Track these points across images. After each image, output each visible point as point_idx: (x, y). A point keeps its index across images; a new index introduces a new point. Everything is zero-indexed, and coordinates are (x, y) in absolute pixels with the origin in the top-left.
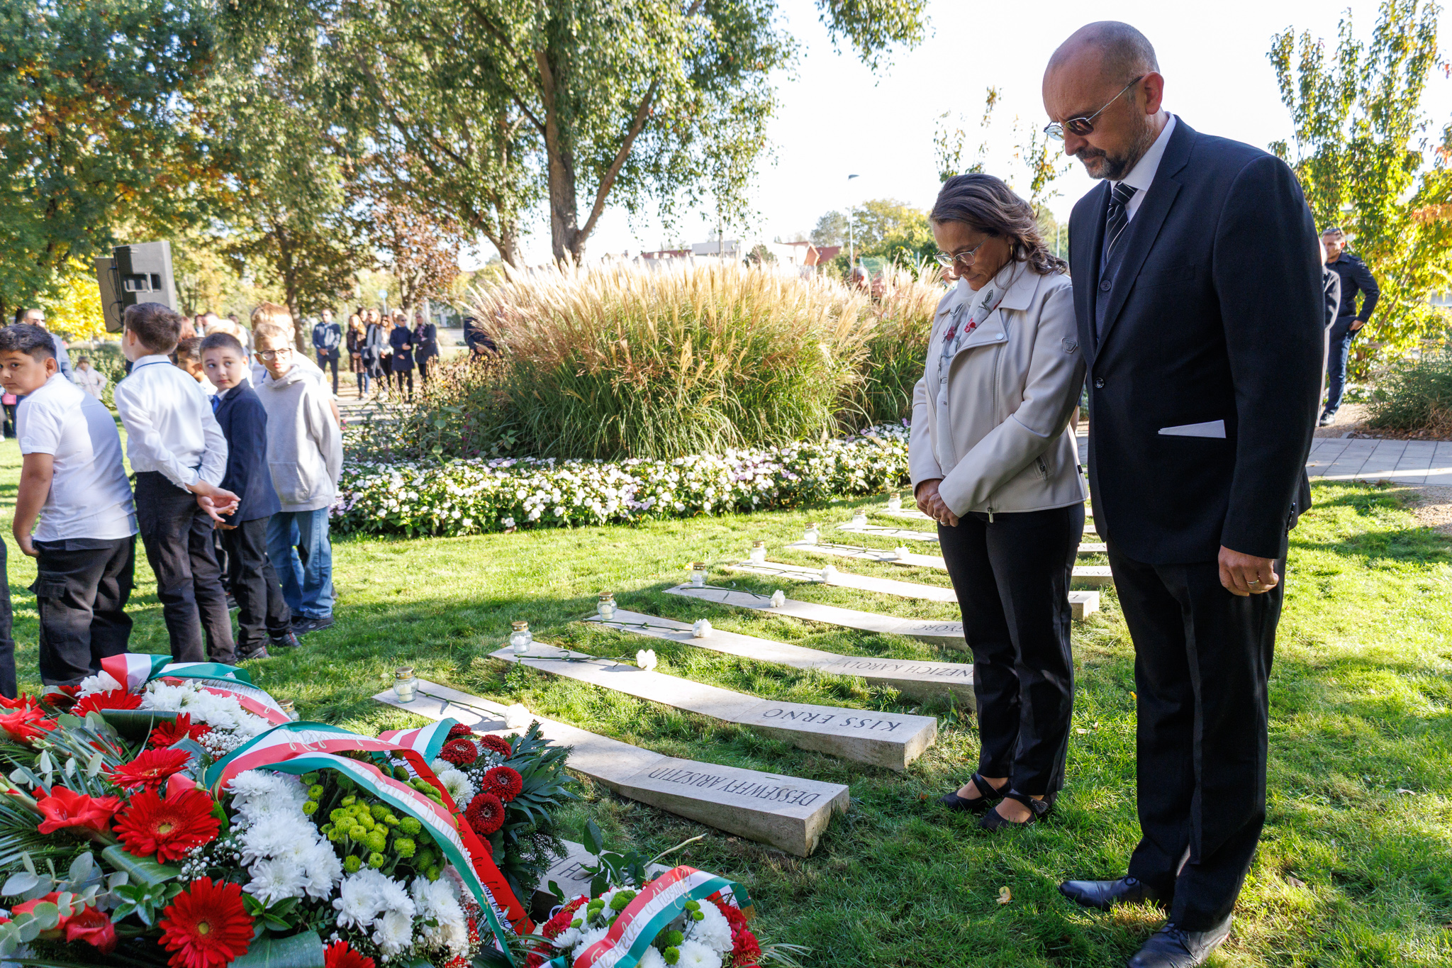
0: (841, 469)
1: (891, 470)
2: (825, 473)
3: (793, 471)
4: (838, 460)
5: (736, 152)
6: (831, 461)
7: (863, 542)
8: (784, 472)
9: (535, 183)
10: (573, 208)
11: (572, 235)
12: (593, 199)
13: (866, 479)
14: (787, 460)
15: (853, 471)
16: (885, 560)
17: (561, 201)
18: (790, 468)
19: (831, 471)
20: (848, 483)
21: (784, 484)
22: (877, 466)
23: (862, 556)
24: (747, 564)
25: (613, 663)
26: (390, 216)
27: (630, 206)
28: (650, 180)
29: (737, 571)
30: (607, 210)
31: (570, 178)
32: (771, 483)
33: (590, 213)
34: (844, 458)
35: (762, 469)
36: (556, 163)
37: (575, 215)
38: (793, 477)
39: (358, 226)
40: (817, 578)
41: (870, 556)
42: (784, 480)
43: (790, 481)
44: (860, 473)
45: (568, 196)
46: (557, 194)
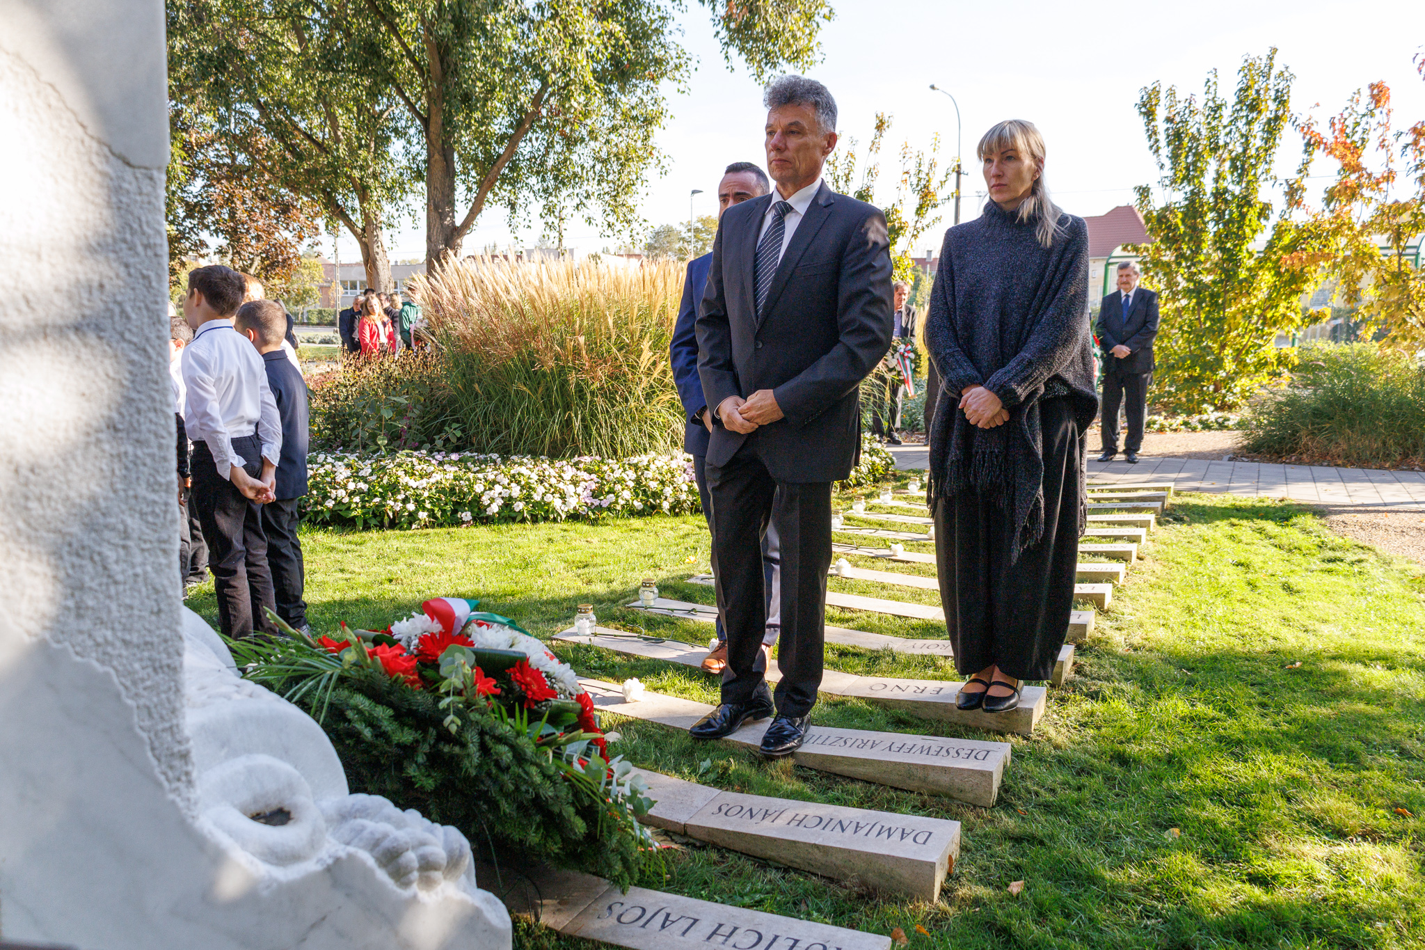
10: (451, 203)
11: (448, 231)
12: (473, 196)
16: (883, 557)
17: (440, 195)
27: (513, 206)
30: (486, 209)
31: (450, 173)
33: (468, 211)
37: (453, 211)
45: (447, 191)
46: (435, 188)
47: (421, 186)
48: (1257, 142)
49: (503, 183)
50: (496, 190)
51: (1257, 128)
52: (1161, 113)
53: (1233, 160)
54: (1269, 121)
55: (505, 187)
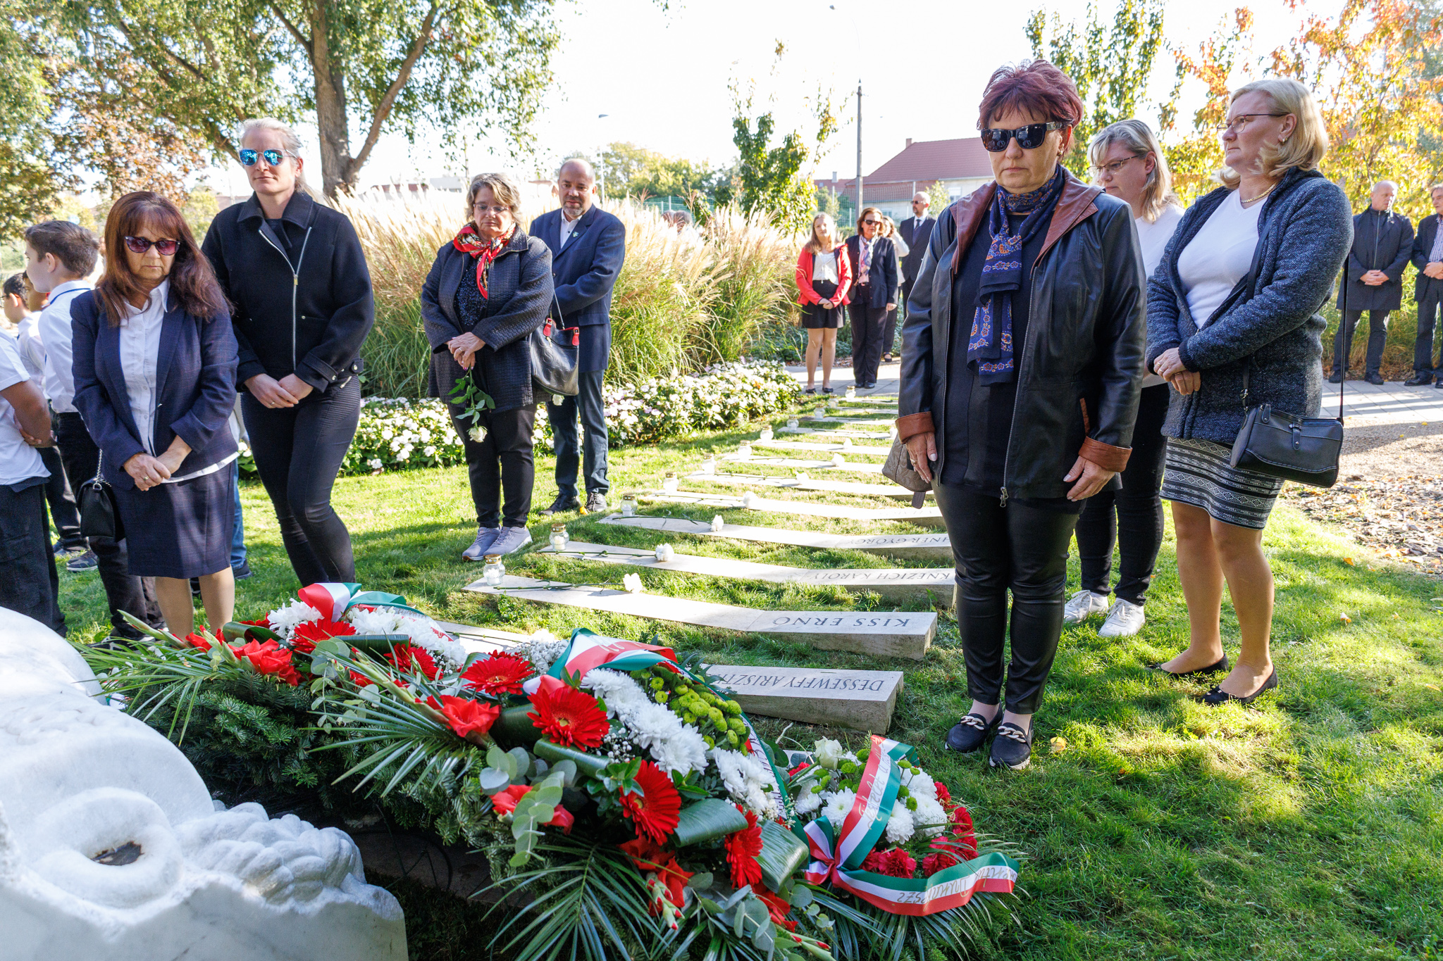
0: (698, 405)
1: (743, 405)
2: (684, 409)
3: (655, 406)
4: (695, 395)
5: (527, 86)
6: (689, 397)
7: (756, 471)
8: (646, 408)
9: (289, 103)
10: (344, 134)
11: (344, 164)
12: (367, 125)
13: (722, 414)
14: (647, 396)
15: (710, 406)
16: (789, 486)
17: (332, 125)
18: (653, 404)
19: (690, 406)
20: (706, 418)
21: (648, 420)
22: (731, 401)
23: (762, 483)
24: (663, 494)
25: (597, 589)
26: (102, 133)
27: (411, 136)
28: (430, 108)
29: (658, 501)
30: (382, 137)
31: (341, 101)
32: (635, 419)
33: (363, 143)
34: (701, 394)
35: (625, 405)
36: (325, 84)
37: (347, 142)
38: (656, 413)
39: (60, 143)
40: (736, 504)
41: (772, 482)
42: (648, 415)
43: (653, 417)
44: (717, 409)
45: (339, 121)
46: (326, 118)
47: (312, 115)
48: (1133, 66)
49: (397, 112)
50: (392, 118)
51: (1134, 51)
52: (1046, 37)
53: (1112, 83)
54: (1144, 46)
55: (401, 115)
